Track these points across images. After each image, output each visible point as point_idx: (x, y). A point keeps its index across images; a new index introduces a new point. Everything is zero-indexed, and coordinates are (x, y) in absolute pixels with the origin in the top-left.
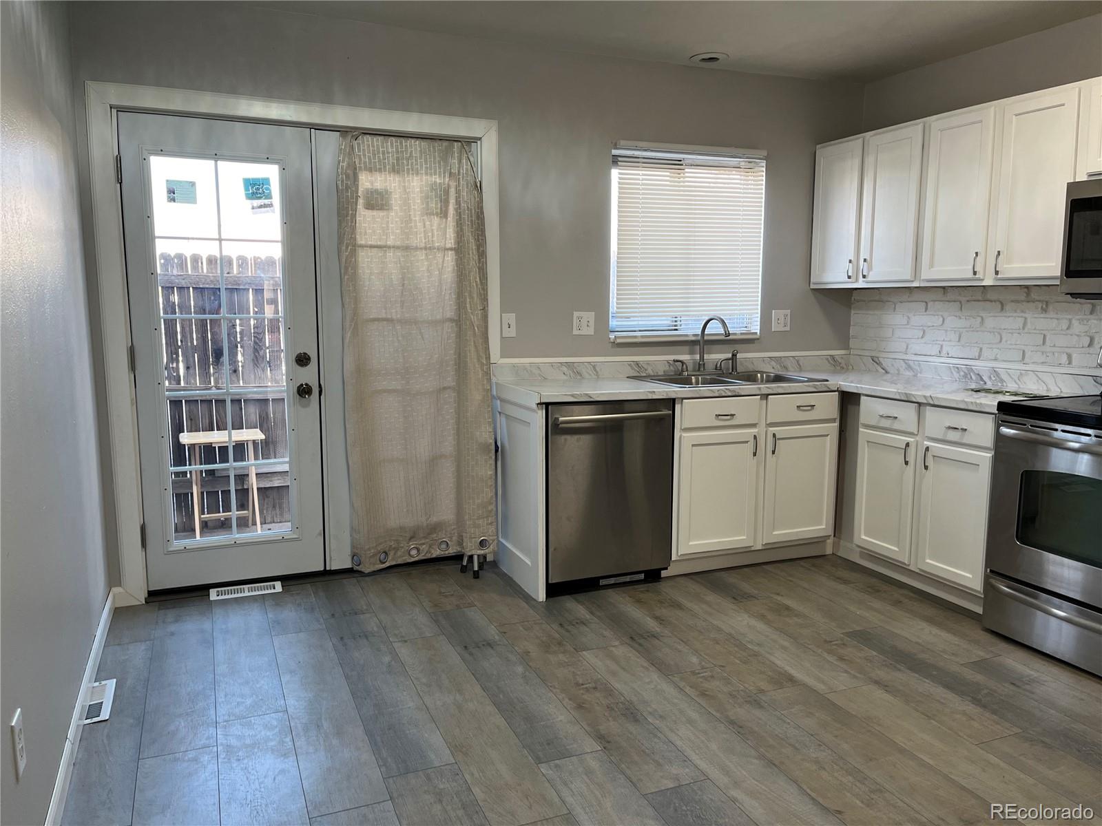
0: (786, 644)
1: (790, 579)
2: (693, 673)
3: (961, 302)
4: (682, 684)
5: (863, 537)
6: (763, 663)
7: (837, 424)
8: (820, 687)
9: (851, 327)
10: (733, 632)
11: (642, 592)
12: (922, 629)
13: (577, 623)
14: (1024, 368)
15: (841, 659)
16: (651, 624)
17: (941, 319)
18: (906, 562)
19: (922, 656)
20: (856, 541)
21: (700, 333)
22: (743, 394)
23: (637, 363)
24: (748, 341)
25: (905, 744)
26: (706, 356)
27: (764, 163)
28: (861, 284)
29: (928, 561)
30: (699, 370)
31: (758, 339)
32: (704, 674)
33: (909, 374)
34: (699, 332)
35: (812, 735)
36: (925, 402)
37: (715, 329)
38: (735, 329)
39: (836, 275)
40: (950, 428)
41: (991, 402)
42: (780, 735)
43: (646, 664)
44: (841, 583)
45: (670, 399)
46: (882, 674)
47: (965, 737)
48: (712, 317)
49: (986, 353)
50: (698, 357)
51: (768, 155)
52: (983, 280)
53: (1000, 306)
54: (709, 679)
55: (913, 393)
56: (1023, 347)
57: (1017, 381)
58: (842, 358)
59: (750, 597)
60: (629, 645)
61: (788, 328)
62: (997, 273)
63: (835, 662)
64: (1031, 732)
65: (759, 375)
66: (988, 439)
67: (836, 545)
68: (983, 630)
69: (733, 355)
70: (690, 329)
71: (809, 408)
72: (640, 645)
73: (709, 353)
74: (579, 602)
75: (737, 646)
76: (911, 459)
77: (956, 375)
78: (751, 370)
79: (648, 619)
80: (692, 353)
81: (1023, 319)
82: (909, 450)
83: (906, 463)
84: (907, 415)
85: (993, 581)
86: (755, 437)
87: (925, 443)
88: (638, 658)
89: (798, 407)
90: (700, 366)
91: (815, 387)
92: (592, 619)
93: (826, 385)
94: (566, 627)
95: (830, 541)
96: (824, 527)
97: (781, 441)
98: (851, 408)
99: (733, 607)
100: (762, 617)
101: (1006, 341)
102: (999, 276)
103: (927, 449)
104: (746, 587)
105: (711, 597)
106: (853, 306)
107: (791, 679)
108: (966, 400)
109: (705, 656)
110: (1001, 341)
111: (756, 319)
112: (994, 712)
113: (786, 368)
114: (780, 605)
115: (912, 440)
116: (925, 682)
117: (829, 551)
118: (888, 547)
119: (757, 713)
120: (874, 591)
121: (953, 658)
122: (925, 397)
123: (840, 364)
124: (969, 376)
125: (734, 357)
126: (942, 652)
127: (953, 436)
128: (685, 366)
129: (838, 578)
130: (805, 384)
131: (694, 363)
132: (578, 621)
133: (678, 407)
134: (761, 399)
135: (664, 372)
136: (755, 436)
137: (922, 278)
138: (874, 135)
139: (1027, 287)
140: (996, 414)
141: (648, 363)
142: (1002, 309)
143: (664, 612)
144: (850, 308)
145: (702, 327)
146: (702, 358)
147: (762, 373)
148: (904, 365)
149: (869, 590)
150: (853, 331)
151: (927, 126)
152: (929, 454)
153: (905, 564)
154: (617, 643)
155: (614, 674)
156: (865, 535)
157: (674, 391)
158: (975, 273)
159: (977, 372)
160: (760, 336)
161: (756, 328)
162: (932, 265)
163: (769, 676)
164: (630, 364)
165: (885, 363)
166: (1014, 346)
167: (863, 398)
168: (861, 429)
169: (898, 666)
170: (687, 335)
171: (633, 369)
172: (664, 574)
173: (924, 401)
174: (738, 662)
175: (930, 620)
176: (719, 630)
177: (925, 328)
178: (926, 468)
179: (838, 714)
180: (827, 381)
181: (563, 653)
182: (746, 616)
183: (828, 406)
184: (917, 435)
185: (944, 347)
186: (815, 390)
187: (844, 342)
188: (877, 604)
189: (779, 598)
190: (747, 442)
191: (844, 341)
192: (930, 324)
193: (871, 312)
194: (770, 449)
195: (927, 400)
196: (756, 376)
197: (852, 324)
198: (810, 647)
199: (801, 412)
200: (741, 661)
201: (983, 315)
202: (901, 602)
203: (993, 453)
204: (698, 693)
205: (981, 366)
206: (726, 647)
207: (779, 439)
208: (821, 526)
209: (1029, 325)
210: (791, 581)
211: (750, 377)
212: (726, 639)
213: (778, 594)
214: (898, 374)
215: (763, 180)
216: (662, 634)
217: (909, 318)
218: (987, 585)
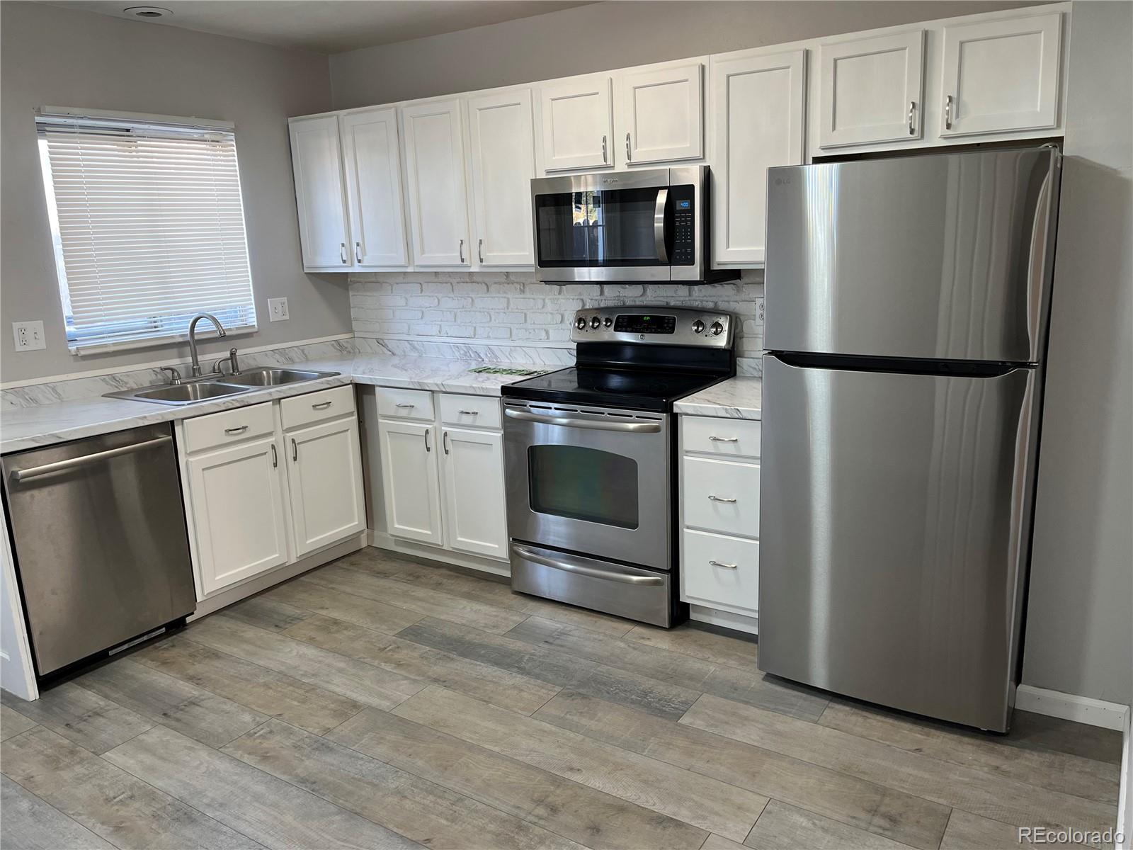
0: (342, 665)
1: (331, 586)
2: (249, 735)
3: (451, 284)
4: (238, 754)
5: (397, 526)
6: (323, 696)
7: (355, 417)
8: (385, 704)
9: (352, 309)
10: (283, 668)
11: (167, 649)
12: (464, 608)
13: (89, 716)
14: (513, 344)
15: (399, 665)
16: (187, 689)
17: (436, 300)
18: (440, 543)
19: (468, 637)
20: (390, 531)
21: (188, 333)
22: (253, 403)
23: (113, 377)
24: (246, 336)
25: (471, 738)
26: (200, 358)
27: (232, 136)
28: (357, 268)
29: (459, 539)
30: (194, 376)
31: (257, 332)
32: (261, 732)
33: (415, 354)
34: (188, 331)
35: (387, 764)
36: (438, 389)
37: (204, 327)
38: (230, 325)
39: (330, 259)
40: (462, 412)
41: (495, 384)
42: (356, 776)
43: (189, 743)
44: (382, 578)
45: (167, 422)
46: (439, 669)
47: (520, 711)
48: (201, 315)
49: (479, 331)
50: (190, 360)
51: (235, 126)
52: (470, 267)
53: (485, 287)
54: (268, 735)
55: (425, 381)
56: (509, 325)
57: (509, 357)
58: (347, 342)
59: (293, 620)
60: (163, 725)
61: (287, 317)
62: (481, 260)
63: (394, 671)
64: (569, 687)
65: (264, 372)
66: (497, 421)
67: (370, 537)
68: (513, 593)
69: (232, 354)
70: (177, 330)
71: (326, 406)
72: (178, 720)
73: (203, 353)
74: (83, 686)
75: (291, 685)
76: (432, 444)
77: (457, 354)
78: (254, 367)
79: (181, 682)
80: (181, 356)
81: (506, 299)
82: (428, 436)
83: (428, 449)
84: (422, 403)
85: (515, 548)
86: (273, 447)
87: (443, 428)
88: (178, 738)
89: (313, 406)
90: (195, 371)
91: (328, 382)
92: (107, 706)
93: (338, 380)
94: (77, 726)
95: (364, 536)
96: (357, 523)
97: (301, 445)
98: (366, 398)
99: (278, 638)
100: (311, 641)
101: (495, 320)
102: (484, 264)
103: (446, 434)
104: (288, 609)
105: (251, 632)
106: (350, 287)
107: (355, 705)
108: (474, 385)
109: (259, 709)
110: (491, 320)
111: (252, 311)
112: (537, 677)
113: (291, 360)
114: (326, 620)
115: (431, 426)
116: (476, 665)
117: (364, 544)
118: (421, 532)
119: (329, 758)
120: (415, 579)
121: (494, 631)
122: (437, 385)
123: (346, 348)
124: (468, 355)
125: (233, 356)
126: (484, 627)
127: (467, 420)
128: (176, 374)
129: (378, 573)
130: (318, 381)
131: (187, 367)
132: (90, 713)
133: (178, 429)
134: (273, 404)
135: (151, 382)
136: (273, 445)
137: (416, 264)
138: (349, 114)
139: (507, 274)
140: (501, 398)
141: (127, 374)
142: (488, 290)
143: (199, 668)
144: (347, 290)
145: (190, 325)
146: (195, 361)
147: (267, 369)
148: (408, 346)
149: (411, 578)
150: (353, 313)
151: (399, 111)
152: (448, 439)
153: (439, 545)
154: (148, 727)
155: (151, 769)
156: (399, 524)
157: (171, 412)
158: (463, 260)
159: (475, 350)
160: (258, 329)
161: (253, 320)
162: (423, 252)
163: (332, 709)
164: (103, 379)
165: (391, 345)
166: (502, 325)
167: (377, 389)
168: (380, 421)
169: (451, 656)
170: (172, 337)
171: (107, 383)
172: (189, 620)
173: (436, 388)
174: (296, 703)
175: (469, 596)
176: (268, 671)
177: (423, 309)
178: (447, 452)
179: (408, 729)
180: (339, 374)
181: (79, 763)
182: (293, 645)
183: (344, 400)
184: (434, 421)
185: (442, 326)
186: (329, 386)
187: (348, 327)
188: (421, 592)
189: (324, 612)
190: (265, 453)
191: (347, 324)
192: (427, 305)
193: (368, 294)
194: (291, 455)
195: (438, 387)
196: (261, 373)
197: (352, 306)
198: (366, 660)
199: (317, 411)
200: (299, 702)
201: (473, 296)
202: (440, 584)
203: (503, 432)
204: (259, 758)
205: (478, 344)
206: (279, 689)
207: (299, 444)
208: (354, 522)
209: (512, 306)
210: (332, 588)
211: (255, 379)
212: (278, 680)
213: (322, 608)
214: (405, 356)
215: (234, 156)
216: (202, 697)
217: (406, 299)
218: (513, 554)
